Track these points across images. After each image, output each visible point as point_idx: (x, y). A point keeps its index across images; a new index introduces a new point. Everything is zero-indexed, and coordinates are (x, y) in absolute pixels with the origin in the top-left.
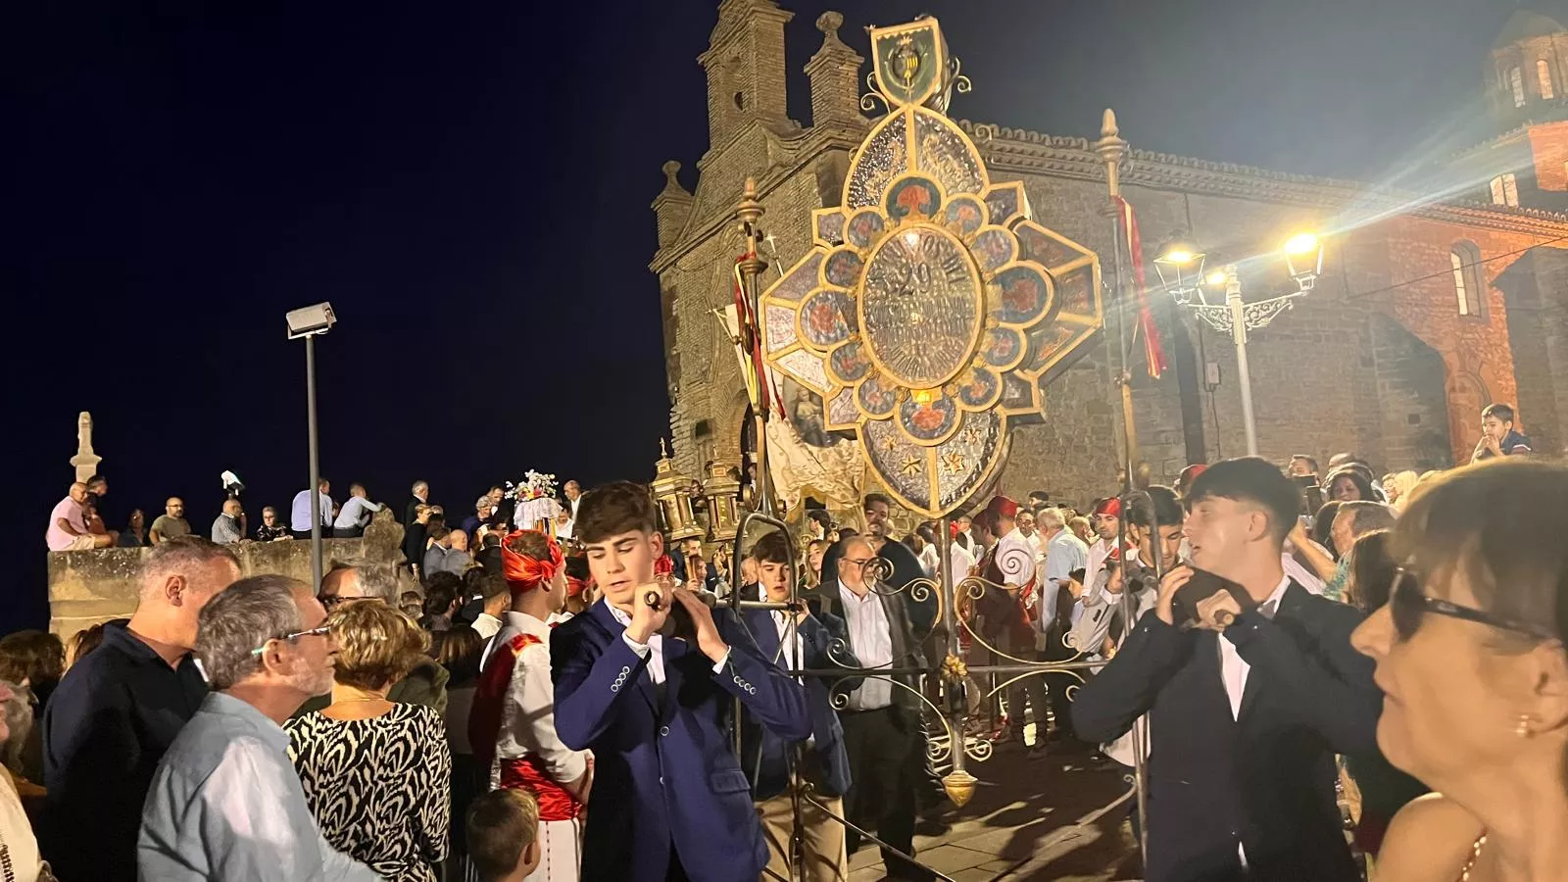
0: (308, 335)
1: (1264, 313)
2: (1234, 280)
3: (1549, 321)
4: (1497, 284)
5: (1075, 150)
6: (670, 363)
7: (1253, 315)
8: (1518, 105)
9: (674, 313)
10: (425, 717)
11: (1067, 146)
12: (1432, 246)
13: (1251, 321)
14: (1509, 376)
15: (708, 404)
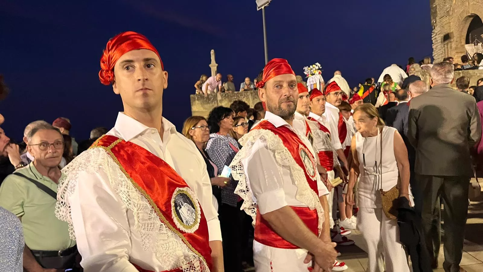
6: (433, 11)
15: (450, 26)
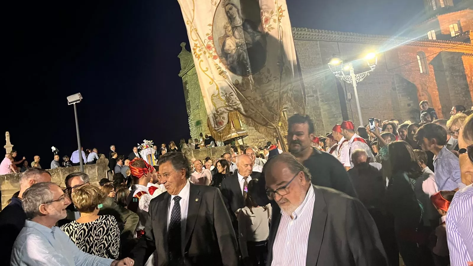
0: (74, 103)
1: (361, 77)
2: (352, 68)
3: (447, 73)
4: (430, 63)
5: (304, 32)
6: (187, 104)
7: (358, 78)
8: (434, 9)
9: (187, 89)
10: (109, 219)
11: (301, 31)
12: (411, 53)
13: (357, 79)
14: (436, 90)
15: (199, 116)
